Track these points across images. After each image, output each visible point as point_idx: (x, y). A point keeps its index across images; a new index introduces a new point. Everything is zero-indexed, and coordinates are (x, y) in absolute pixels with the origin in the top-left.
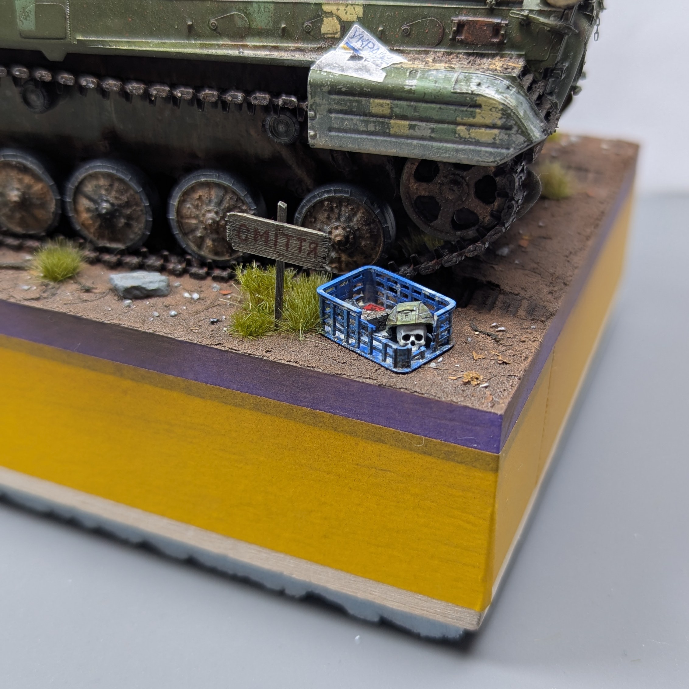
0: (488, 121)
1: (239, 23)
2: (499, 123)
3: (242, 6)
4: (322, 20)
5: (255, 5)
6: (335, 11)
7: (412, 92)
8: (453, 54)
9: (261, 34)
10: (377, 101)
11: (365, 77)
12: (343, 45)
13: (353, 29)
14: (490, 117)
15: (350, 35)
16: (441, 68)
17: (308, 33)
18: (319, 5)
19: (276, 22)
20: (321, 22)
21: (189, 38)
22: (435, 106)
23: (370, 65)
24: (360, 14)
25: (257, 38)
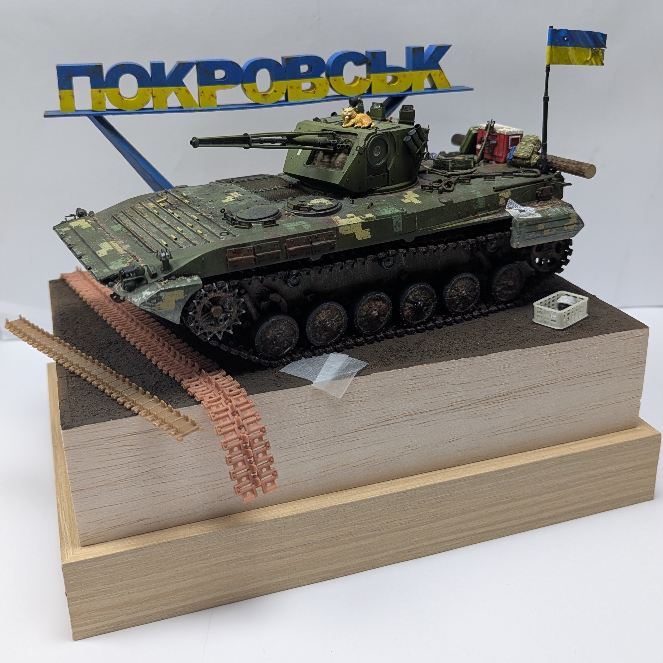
0: (573, 223)
1: (475, 208)
2: (576, 222)
3: (475, 201)
5: (479, 199)
6: (503, 196)
7: (551, 218)
8: (538, 202)
9: (481, 210)
10: (540, 225)
11: (535, 217)
12: (507, 207)
13: (509, 201)
14: (573, 221)
15: (508, 203)
16: (548, 207)
17: (496, 206)
18: (498, 194)
19: (486, 204)
20: (499, 200)
21: (460, 218)
22: (558, 222)
23: (531, 212)
24: (510, 195)
25: (480, 212)
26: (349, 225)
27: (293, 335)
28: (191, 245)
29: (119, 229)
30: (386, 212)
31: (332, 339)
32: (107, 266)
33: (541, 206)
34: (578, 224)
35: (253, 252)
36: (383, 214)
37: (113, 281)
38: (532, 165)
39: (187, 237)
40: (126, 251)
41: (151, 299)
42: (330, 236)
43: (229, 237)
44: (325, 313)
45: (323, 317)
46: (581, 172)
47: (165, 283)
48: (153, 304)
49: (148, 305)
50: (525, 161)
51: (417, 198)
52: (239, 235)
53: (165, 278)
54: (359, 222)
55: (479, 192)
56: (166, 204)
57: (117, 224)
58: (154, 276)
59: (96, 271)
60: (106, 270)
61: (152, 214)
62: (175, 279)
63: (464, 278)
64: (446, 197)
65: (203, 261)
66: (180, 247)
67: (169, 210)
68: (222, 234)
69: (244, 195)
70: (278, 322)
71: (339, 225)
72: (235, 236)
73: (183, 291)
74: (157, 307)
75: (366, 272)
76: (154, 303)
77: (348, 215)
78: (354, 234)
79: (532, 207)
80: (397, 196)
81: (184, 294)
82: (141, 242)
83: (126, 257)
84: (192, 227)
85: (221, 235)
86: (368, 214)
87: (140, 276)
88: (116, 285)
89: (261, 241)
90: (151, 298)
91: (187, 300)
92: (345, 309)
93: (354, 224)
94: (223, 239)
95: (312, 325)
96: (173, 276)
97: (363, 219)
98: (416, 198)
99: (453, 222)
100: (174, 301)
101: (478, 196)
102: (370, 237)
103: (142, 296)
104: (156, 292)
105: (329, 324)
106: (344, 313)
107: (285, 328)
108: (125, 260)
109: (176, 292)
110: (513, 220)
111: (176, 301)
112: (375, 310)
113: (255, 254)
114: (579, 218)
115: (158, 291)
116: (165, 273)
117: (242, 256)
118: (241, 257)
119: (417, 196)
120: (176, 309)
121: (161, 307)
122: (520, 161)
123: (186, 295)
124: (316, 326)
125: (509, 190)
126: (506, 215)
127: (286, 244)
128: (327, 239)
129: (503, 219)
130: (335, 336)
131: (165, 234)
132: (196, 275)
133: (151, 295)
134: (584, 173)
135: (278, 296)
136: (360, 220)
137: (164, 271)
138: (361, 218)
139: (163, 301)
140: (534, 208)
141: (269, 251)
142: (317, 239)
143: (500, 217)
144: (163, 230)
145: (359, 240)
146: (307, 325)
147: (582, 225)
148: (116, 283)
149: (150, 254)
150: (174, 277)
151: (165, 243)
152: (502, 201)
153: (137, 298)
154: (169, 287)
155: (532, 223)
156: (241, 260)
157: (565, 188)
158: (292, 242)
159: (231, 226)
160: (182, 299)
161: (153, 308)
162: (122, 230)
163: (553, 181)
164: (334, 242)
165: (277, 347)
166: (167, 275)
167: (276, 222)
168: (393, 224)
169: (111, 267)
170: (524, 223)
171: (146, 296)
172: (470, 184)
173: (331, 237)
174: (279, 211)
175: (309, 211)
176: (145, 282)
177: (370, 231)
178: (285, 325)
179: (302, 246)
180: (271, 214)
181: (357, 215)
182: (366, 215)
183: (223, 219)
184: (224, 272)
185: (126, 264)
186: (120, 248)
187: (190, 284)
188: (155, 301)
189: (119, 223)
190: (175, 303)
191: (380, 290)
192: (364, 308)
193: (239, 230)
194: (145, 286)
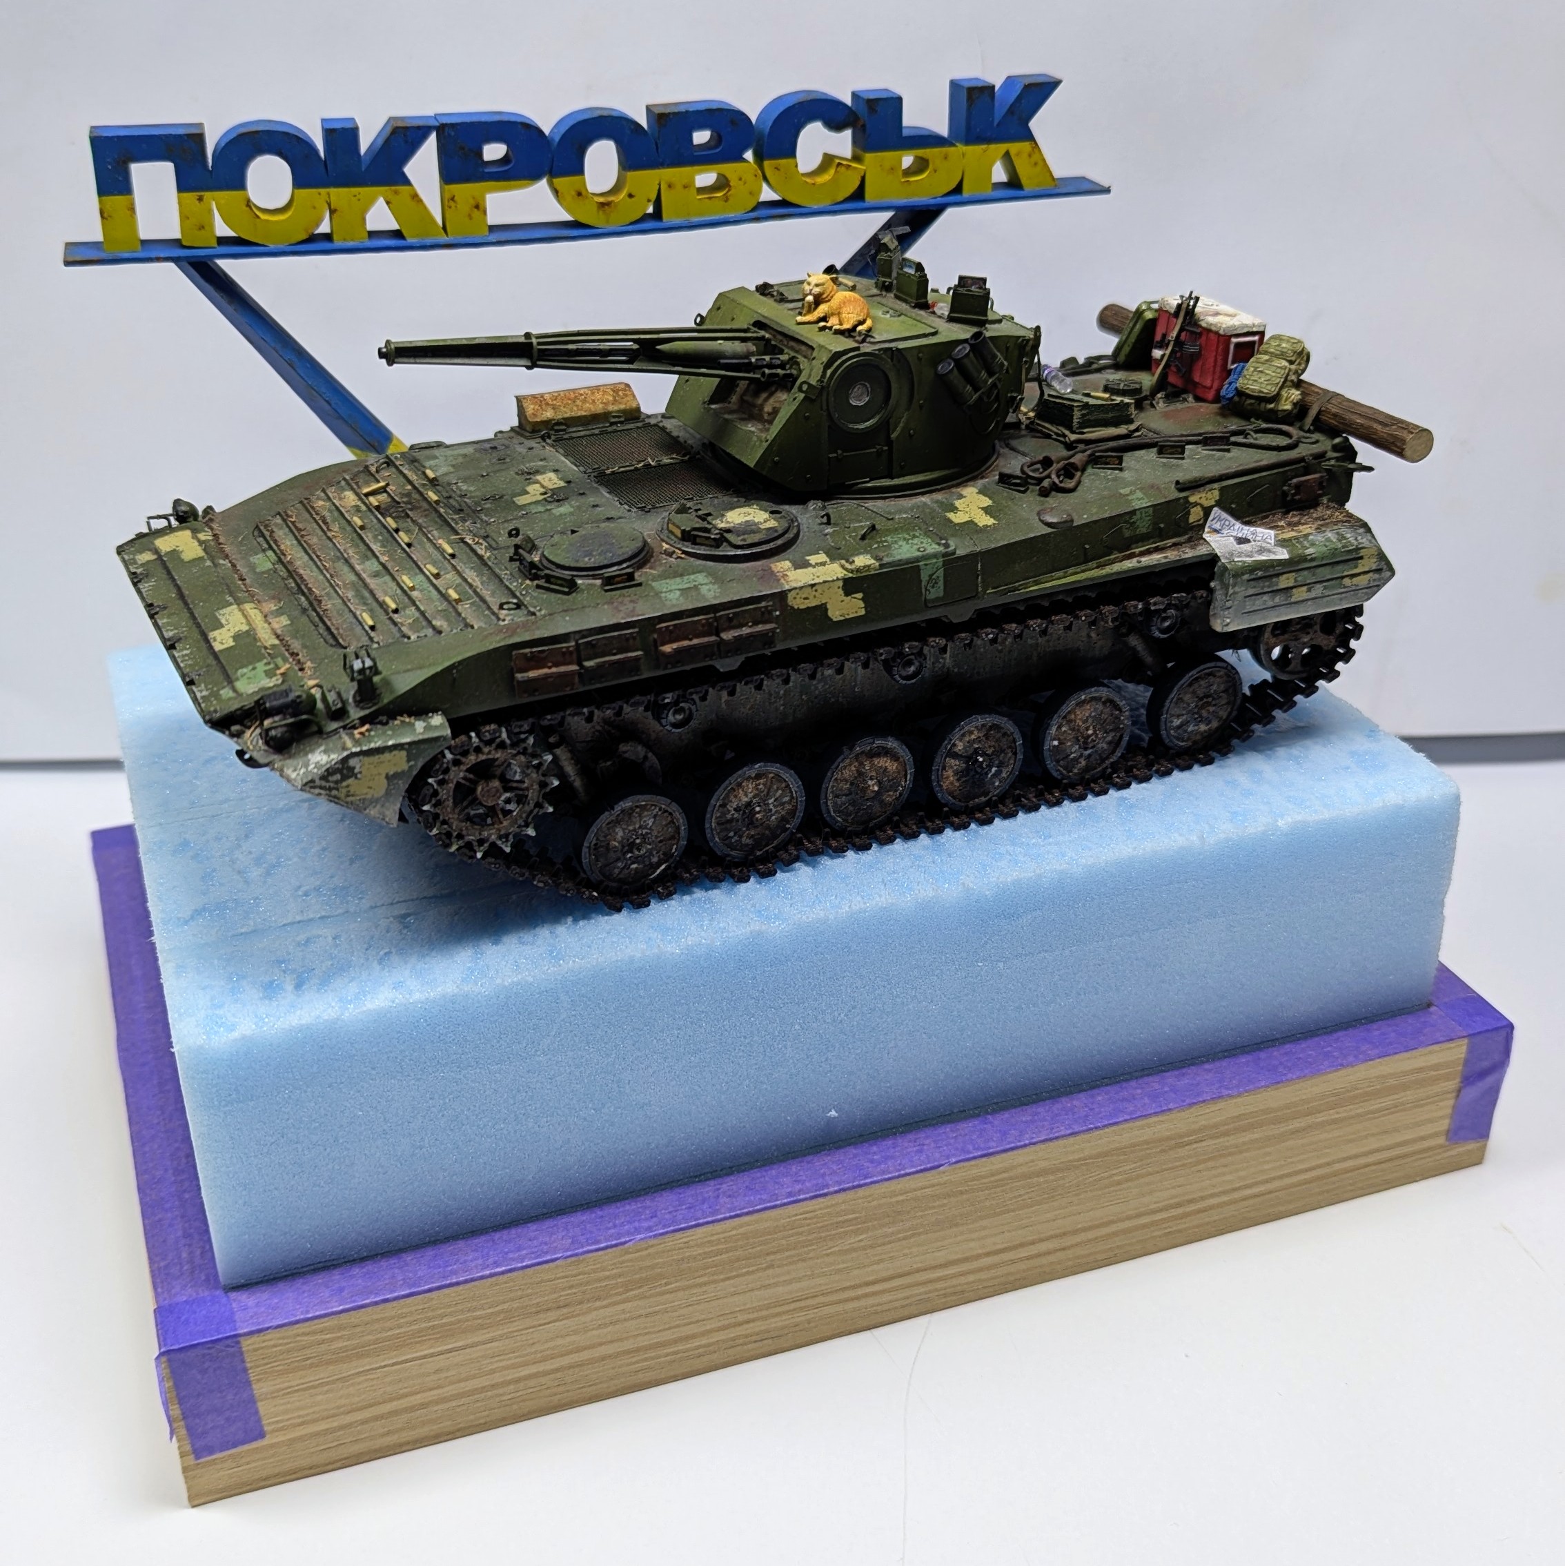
0: (1367, 569)
1: (1127, 534)
2: (1374, 567)
3: (1127, 518)
4: (1189, 511)
5: (1138, 512)
6: (1199, 501)
7: (1313, 560)
8: (1287, 513)
9: (1143, 538)
10: (1285, 576)
11: (1272, 557)
12: (1207, 529)
13: (1213, 512)
14: (1368, 564)
15: (1211, 518)
16: (1308, 531)
17: (1180, 526)
18: (1186, 498)
19: (1155, 524)
20: (1188, 513)
21: (1086, 561)
22: (1328, 568)
23: (1264, 545)
24: (1217, 498)
25: (1140, 544)
26: (813, 586)
27: (672, 838)
28: (430, 632)
29: (269, 566)
30: (904, 549)
31: (767, 845)
32: (230, 681)
33: (1291, 525)
34: (1378, 571)
35: (575, 656)
36: (898, 557)
37: (242, 724)
38: (1280, 415)
39: (422, 608)
40: (278, 637)
41: (330, 772)
42: (764, 616)
43: (520, 617)
44: (750, 786)
45: (746, 795)
46: (1396, 446)
47: (361, 733)
48: (332, 785)
49: (321, 788)
50: (1263, 405)
51: (986, 510)
52: (543, 612)
53: (363, 721)
54: (838, 579)
55: (1139, 494)
56: (383, 497)
57: (264, 551)
58: (339, 714)
59: (205, 693)
60: (226, 693)
61: (348, 528)
62: (386, 724)
63: (1093, 699)
64: (1058, 510)
65: (454, 679)
66: (404, 636)
67: (389, 519)
68: (505, 607)
69: (569, 482)
70: (638, 810)
71: (787, 587)
72: (534, 614)
73: (404, 753)
74: (344, 791)
75: (855, 686)
76: (336, 782)
77: (813, 559)
78: (823, 608)
79: (1271, 528)
80: (937, 502)
81: (408, 761)
82: (315, 610)
83: (276, 657)
84: (437, 576)
85: (501, 607)
86: (861, 557)
87: (304, 717)
88: (248, 733)
89: (595, 628)
90: (327, 770)
91: (415, 773)
92: (800, 777)
93: (825, 582)
94: (506, 622)
95: (718, 815)
96: (383, 715)
97: (846, 569)
98: (982, 509)
99: (1071, 570)
100: (384, 775)
101: (1137, 504)
102: (863, 612)
103: (307, 765)
104: (340, 758)
105: (759, 812)
106: (795, 784)
107: (654, 823)
108: (272, 666)
109: (387, 756)
110: (1219, 564)
111: (387, 777)
112: (871, 779)
113: (580, 664)
114: (1382, 556)
115: (345, 754)
116: (363, 708)
117: (550, 668)
118: (545, 671)
119: (987, 502)
120: (388, 793)
121: (352, 790)
122: (1251, 404)
123: (412, 763)
124: (729, 817)
125: (1216, 486)
126: (1202, 550)
127: (655, 636)
128: (756, 623)
129: (1194, 560)
130: (775, 837)
131: (372, 592)
132: (437, 712)
133: (327, 763)
134: (1403, 449)
135: (640, 748)
136: (841, 573)
137: (360, 702)
138: (843, 567)
139: (356, 778)
140: (1272, 532)
141: (614, 654)
142: (732, 623)
143: (1187, 556)
144: (368, 580)
145: (835, 620)
146: (708, 816)
147: (1389, 574)
148: (249, 728)
149: (334, 649)
150: (384, 719)
151: (371, 623)
152: (1195, 515)
153: (295, 770)
154: (372, 745)
155: (1265, 573)
156: (547, 676)
157: (1357, 476)
158: (671, 632)
159: (528, 582)
160: (403, 772)
161: (334, 792)
162: (275, 571)
163: (1329, 459)
164: (773, 630)
165: (634, 866)
166: (367, 712)
167: (637, 575)
168: (921, 581)
169: (239, 685)
170: (1243, 574)
171: (317, 765)
172: (1121, 470)
173: (766, 616)
174: (645, 543)
175: (718, 546)
176: (315, 728)
177: (863, 599)
178: (655, 817)
179: (695, 641)
180: (626, 556)
181: (833, 558)
182: (856, 559)
183: (511, 559)
184: (505, 703)
185: (274, 679)
186: (266, 625)
187: (421, 737)
188: (338, 777)
189: (271, 548)
190: (385, 781)
191: (884, 733)
192: (847, 774)
193: (545, 595)
194: (315, 739)
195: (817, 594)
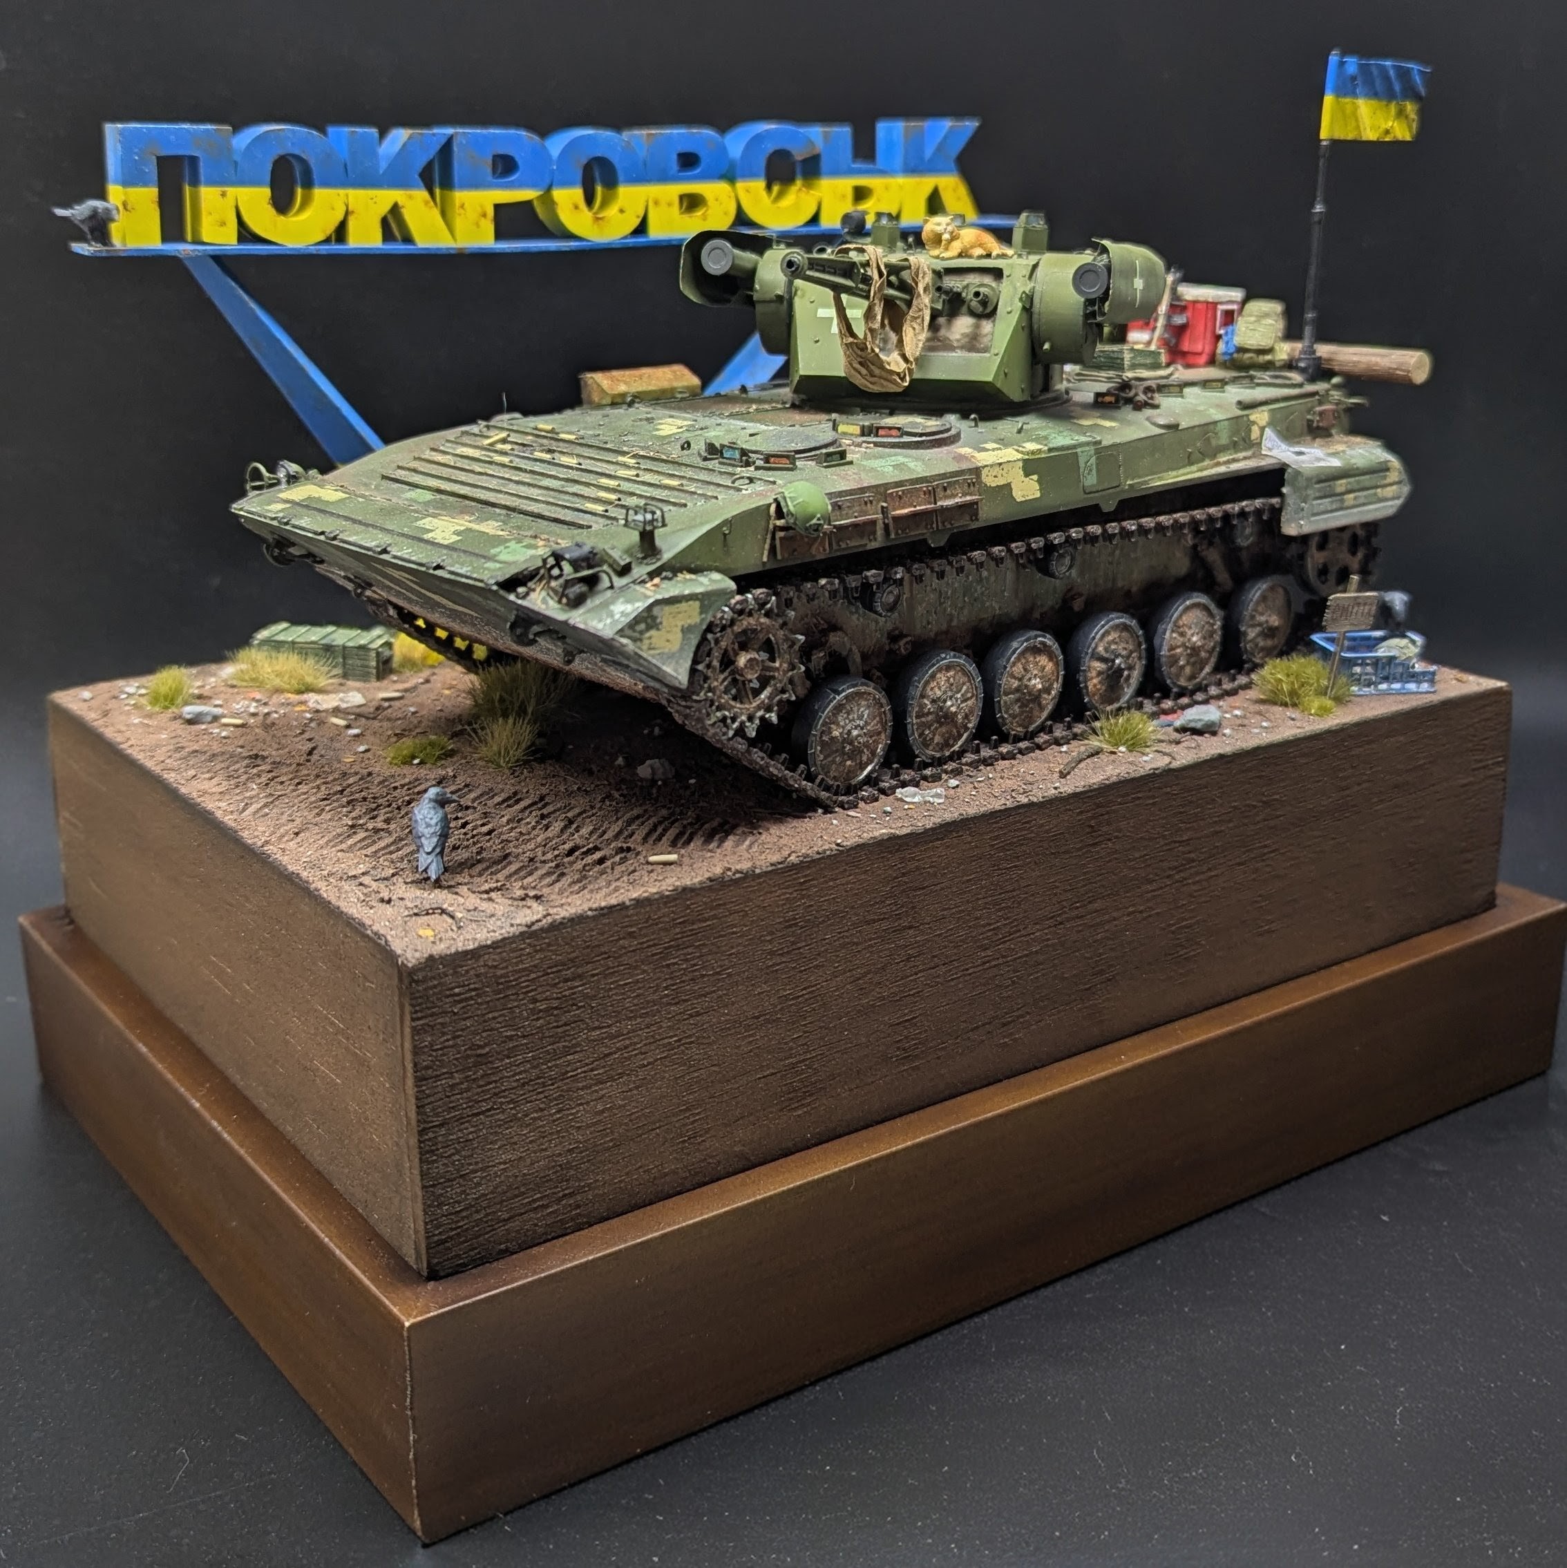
0: (1392, 481)
1: (1213, 443)
2: (1397, 480)
3: (1212, 427)
4: (1251, 428)
6: (1256, 420)
7: (1360, 468)
8: (1314, 439)
9: (1223, 449)
10: (1340, 481)
11: (1328, 465)
12: (1263, 447)
13: (1266, 432)
14: (1393, 476)
15: (1265, 436)
17: (1246, 442)
18: (1247, 416)
19: (1230, 437)
21: (1191, 463)
22: (1368, 477)
23: (1318, 457)
24: (1268, 419)
25: (1222, 454)
26: (1000, 464)
27: (880, 734)
28: (671, 507)
29: (431, 496)
30: (1060, 439)
31: (954, 744)
32: (488, 558)
34: (1399, 483)
36: (1060, 444)
37: (525, 586)
39: (645, 495)
41: (635, 621)
42: (968, 488)
44: (942, 679)
45: (940, 688)
46: (1401, 370)
47: (654, 586)
48: (637, 635)
49: (628, 638)
50: (1260, 357)
52: (781, 482)
54: (1016, 460)
56: (509, 445)
58: (625, 570)
59: (466, 569)
60: (490, 565)
62: (671, 578)
63: (1194, 605)
64: (1161, 416)
69: (695, 421)
70: (857, 698)
71: (976, 465)
72: (773, 483)
73: (697, 604)
74: (647, 643)
75: (1005, 591)
76: (642, 632)
77: (987, 446)
78: (1008, 486)
81: (701, 613)
83: (523, 539)
84: (637, 476)
87: (597, 570)
88: (533, 595)
90: (633, 619)
91: (703, 629)
93: (1006, 463)
94: (749, 491)
95: (918, 708)
96: (667, 571)
97: (1022, 453)
98: (1098, 417)
99: (1181, 471)
100: (680, 628)
101: (1216, 417)
102: (1038, 495)
103: (611, 616)
104: (647, 604)
105: (952, 706)
106: (977, 680)
107: (868, 715)
108: (525, 544)
109: (683, 606)
110: (1289, 470)
111: (682, 631)
112: (1036, 677)
115: (651, 601)
120: (682, 649)
121: (654, 641)
122: (1251, 358)
123: (703, 616)
124: (926, 711)
125: (1264, 408)
126: (1271, 460)
127: (885, 505)
128: (964, 495)
129: (1267, 468)
130: (961, 736)
131: (575, 495)
133: (633, 611)
134: (1409, 372)
135: (844, 639)
136: (1020, 456)
137: (644, 558)
138: (1016, 451)
139: (658, 629)
141: (857, 517)
142: (946, 493)
144: (561, 489)
145: (1018, 500)
148: (534, 590)
150: (668, 574)
151: (600, 508)
152: (1255, 432)
153: (600, 621)
154: (667, 595)
155: (1326, 478)
158: (900, 497)
160: (695, 625)
161: (639, 644)
162: (441, 499)
163: (1333, 396)
164: (977, 502)
165: (849, 763)
166: (653, 567)
167: (845, 457)
168: (1080, 468)
169: (504, 559)
171: (623, 614)
173: (971, 487)
175: (901, 436)
177: (1037, 481)
178: (870, 707)
179: (918, 508)
181: (1006, 445)
182: (1027, 446)
184: (767, 566)
185: (540, 549)
187: (707, 589)
188: (642, 626)
189: (416, 487)
190: (680, 635)
191: (1044, 628)
192: (1016, 670)
194: (610, 593)
195: (1004, 473)
